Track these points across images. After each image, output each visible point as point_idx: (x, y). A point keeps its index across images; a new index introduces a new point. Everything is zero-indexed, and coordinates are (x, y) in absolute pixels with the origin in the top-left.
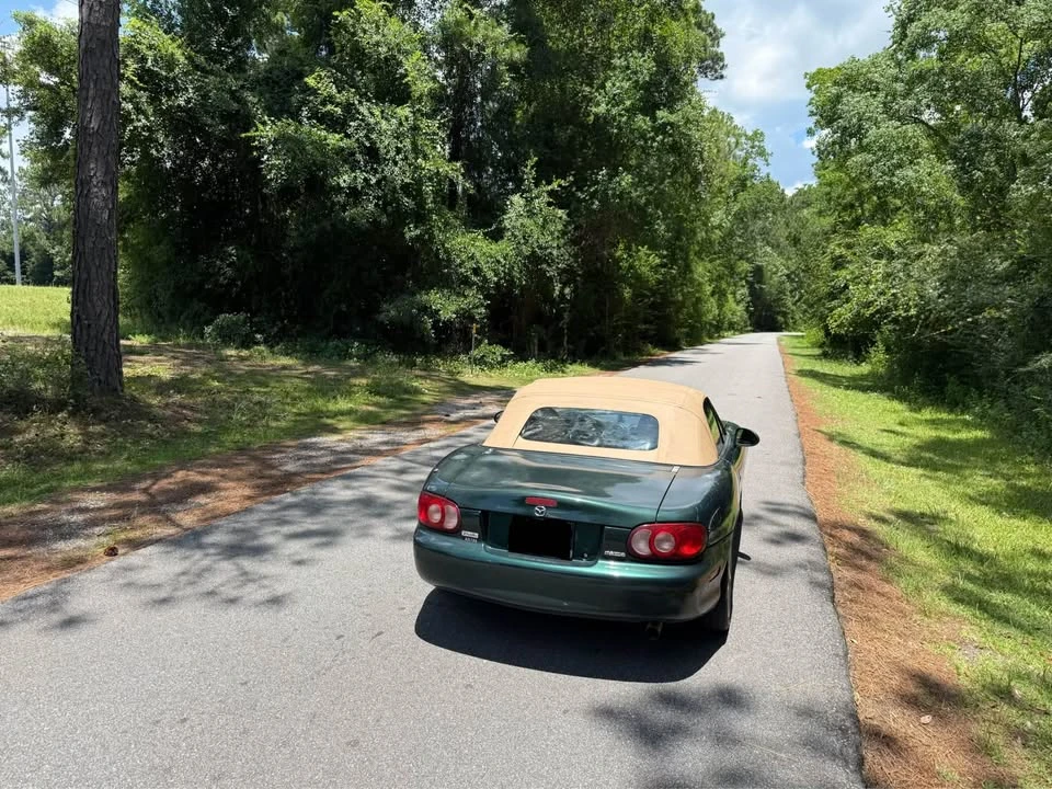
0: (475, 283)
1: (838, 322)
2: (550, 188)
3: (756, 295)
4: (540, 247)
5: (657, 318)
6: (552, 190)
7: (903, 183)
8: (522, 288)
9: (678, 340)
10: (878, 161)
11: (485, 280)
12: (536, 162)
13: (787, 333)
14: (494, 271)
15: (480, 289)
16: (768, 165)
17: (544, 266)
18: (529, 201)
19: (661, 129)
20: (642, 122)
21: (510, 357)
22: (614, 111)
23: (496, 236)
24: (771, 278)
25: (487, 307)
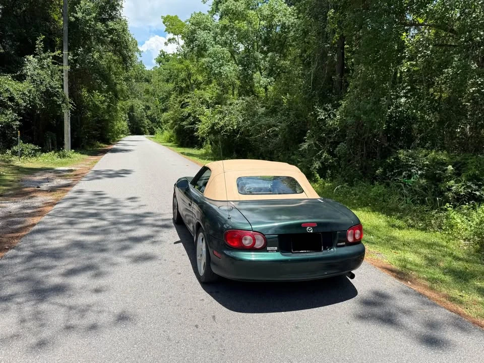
0: (10, 106)
1: (202, 131)
2: (53, 54)
3: (131, 119)
4: (51, 87)
5: (100, 128)
6: (55, 56)
7: (225, 72)
8: (42, 110)
9: (109, 139)
10: (214, 62)
11: (18, 104)
12: (44, 39)
13: (146, 136)
14: (23, 99)
15: (14, 111)
16: (141, 56)
17: (55, 98)
18: (40, 60)
19: (111, 31)
20: (100, 26)
21: (38, 150)
22: (88, 18)
23: (21, 78)
24: (137, 110)
25: (20, 121)
